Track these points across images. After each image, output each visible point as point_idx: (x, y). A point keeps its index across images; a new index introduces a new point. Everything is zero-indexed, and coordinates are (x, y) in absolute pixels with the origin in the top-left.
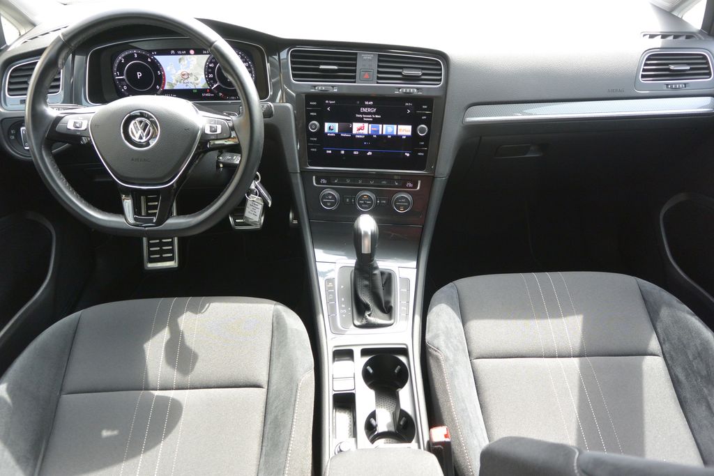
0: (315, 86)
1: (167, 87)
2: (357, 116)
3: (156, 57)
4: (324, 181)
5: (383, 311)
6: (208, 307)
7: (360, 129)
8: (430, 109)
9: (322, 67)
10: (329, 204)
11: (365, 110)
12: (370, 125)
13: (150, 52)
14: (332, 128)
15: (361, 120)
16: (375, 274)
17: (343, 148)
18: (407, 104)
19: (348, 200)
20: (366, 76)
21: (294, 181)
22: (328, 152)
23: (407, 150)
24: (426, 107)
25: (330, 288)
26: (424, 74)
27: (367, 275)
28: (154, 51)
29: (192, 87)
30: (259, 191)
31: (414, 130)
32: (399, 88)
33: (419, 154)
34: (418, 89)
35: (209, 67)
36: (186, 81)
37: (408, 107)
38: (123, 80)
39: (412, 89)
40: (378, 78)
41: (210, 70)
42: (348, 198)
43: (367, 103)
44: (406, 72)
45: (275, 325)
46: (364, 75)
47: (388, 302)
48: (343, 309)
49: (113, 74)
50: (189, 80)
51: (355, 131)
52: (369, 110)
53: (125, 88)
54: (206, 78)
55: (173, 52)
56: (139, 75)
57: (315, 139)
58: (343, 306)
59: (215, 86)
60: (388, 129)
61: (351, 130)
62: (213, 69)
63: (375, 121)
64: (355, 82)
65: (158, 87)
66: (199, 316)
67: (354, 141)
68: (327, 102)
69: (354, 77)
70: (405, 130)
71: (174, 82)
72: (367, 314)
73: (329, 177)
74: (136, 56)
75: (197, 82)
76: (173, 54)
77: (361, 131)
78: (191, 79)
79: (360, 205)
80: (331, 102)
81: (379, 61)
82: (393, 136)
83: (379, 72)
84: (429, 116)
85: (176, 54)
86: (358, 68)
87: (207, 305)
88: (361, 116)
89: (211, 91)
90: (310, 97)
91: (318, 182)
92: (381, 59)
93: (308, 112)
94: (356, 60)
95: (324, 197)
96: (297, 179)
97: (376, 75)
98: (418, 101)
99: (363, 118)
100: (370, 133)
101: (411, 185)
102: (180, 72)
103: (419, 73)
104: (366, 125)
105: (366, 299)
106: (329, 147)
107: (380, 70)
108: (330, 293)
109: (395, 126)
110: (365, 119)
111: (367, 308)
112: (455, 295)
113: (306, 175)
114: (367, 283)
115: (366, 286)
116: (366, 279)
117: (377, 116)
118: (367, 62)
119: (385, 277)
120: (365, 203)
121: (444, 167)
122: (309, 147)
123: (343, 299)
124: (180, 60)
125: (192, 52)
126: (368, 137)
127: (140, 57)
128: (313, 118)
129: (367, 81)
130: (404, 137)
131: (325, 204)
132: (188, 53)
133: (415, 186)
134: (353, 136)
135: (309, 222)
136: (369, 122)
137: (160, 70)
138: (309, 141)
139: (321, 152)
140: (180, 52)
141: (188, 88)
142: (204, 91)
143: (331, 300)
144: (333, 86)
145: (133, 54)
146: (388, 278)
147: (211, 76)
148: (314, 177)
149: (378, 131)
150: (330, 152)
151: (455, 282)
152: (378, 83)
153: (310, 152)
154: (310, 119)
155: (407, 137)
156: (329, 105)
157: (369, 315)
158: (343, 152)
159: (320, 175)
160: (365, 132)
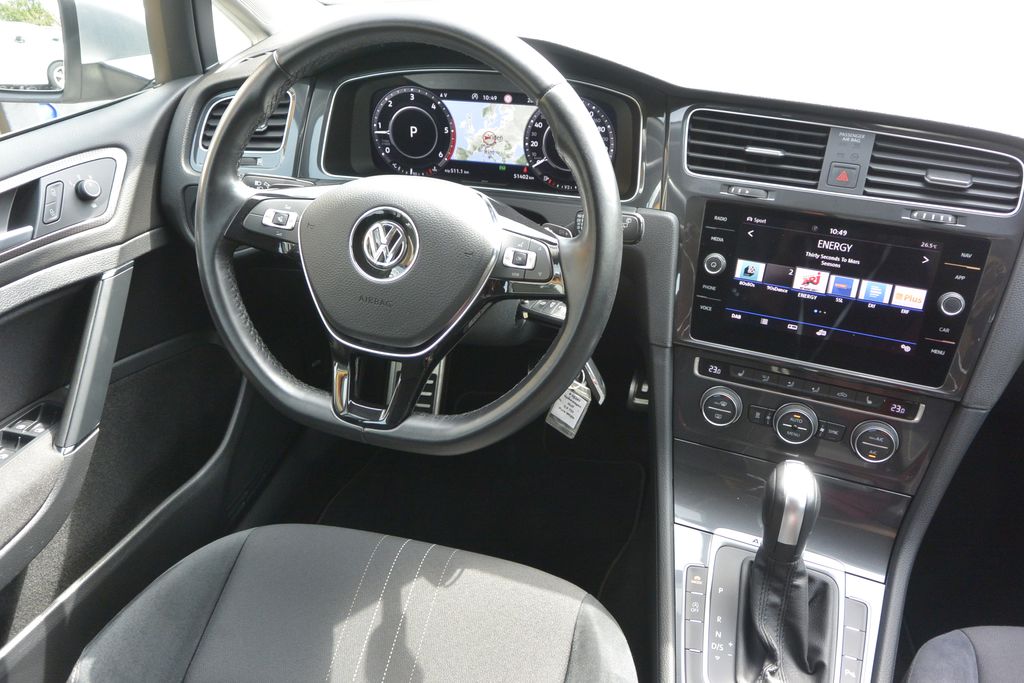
0: (730, 186)
1: (456, 156)
2: (809, 254)
3: (445, 102)
4: (717, 371)
5: (802, 666)
6: (459, 575)
7: (810, 281)
8: (979, 260)
9: (750, 149)
10: (718, 417)
11: (827, 245)
12: (833, 277)
13: (437, 92)
14: (751, 271)
15: (815, 265)
16: (797, 587)
17: (766, 313)
18: (924, 245)
19: (758, 415)
20: (843, 176)
21: (657, 360)
22: (734, 316)
23: (907, 339)
24: (968, 256)
25: (696, 587)
26: (975, 186)
27: (778, 585)
28: (443, 91)
29: (497, 159)
30: (587, 374)
31: (931, 302)
32: (913, 210)
33: (935, 351)
34: (956, 216)
35: (534, 129)
36: (490, 149)
37: (926, 252)
38: (385, 137)
39: (943, 214)
40: (869, 184)
41: (534, 134)
42: (759, 410)
43: (833, 231)
44: (933, 177)
45: (576, 647)
46: (839, 173)
47: (816, 651)
48: (717, 641)
49: (371, 124)
50: (495, 148)
51: (797, 284)
52: (837, 246)
53: (387, 149)
54: (525, 147)
55: (475, 96)
56: (413, 130)
57: (714, 288)
58: (718, 634)
59: (539, 162)
60: (873, 291)
61: (790, 281)
62: (540, 131)
63: (846, 271)
64: (815, 187)
65: (441, 155)
66: (439, 590)
67: (792, 303)
68: (750, 219)
69: (816, 177)
70: (910, 298)
71: (469, 148)
72: (768, 668)
73: (729, 366)
74: (413, 98)
75: (508, 152)
76: (475, 100)
77: (811, 287)
78: (500, 147)
79: (784, 431)
80: (757, 221)
81: (876, 148)
82: (880, 307)
83: (871, 172)
84: (973, 278)
85: (481, 100)
86: (828, 159)
87: (458, 571)
88: (817, 256)
89: (530, 171)
90: (715, 205)
91: (703, 369)
92: (881, 145)
93: (707, 234)
94: (824, 141)
95: (712, 401)
96: (664, 360)
97: (864, 176)
98: (952, 242)
99: (820, 260)
100: (830, 292)
101: (900, 409)
102: (481, 132)
103: (964, 182)
104: (825, 275)
105: (770, 633)
106: (738, 307)
107: (876, 167)
108: (695, 598)
109: (889, 287)
110: (823, 263)
111: (770, 655)
112: (972, 670)
113: (683, 355)
114: (775, 599)
115: (774, 606)
116: (776, 591)
117: (851, 261)
118: (848, 149)
119: (815, 587)
120: (794, 429)
121: (987, 388)
122: (698, 302)
123: (719, 619)
124: (485, 111)
125: (508, 98)
126: (825, 301)
127: (421, 100)
128: (717, 248)
129: (844, 187)
130: (907, 312)
131: (711, 415)
132: (501, 100)
133: (911, 413)
134: (793, 293)
135: (673, 441)
136: (833, 271)
137: (448, 126)
138: (699, 290)
139: (721, 313)
140: (487, 97)
141: (491, 161)
142: (518, 169)
143: (695, 616)
144: (767, 191)
145: (408, 95)
146: (822, 593)
147: (535, 144)
148: (697, 360)
149: (849, 290)
150: (739, 317)
151: (970, 631)
152: (865, 193)
153: (697, 312)
154: (708, 247)
155: (913, 312)
156: (752, 225)
157: (772, 673)
158: (765, 322)
159: (709, 358)
160: (820, 289)
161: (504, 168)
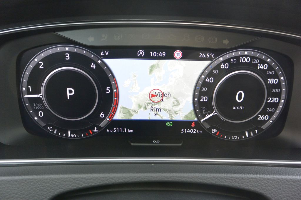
1: (119, 116)
3: (106, 61)
13: (96, 49)
28: (104, 48)
29: (164, 116)
35: (204, 84)
36: (157, 106)
38: (38, 100)
41: (204, 89)
49: (19, 88)
50: (162, 105)
53: (41, 114)
54: (194, 103)
55: (141, 52)
56: (70, 92)
59: (207, 117)
62: (211, 86)
65: (102, 115)
71: (134, 107)
74: (68, 57)
75: (175, 109)
76: (141, 57)
78: (167, 104)
85: (147, 56)
89: (198, 125)
102: (147, 91)
124: (151, 70)
125: (178, 54)
127: (76, 59)
132: (170, 56)
137: (110, 85)
140: (155, 54)
141: (158, 118)
142: (186, 124)
145: (63, 54)
147: (204, 99)
161: (171, 124)
